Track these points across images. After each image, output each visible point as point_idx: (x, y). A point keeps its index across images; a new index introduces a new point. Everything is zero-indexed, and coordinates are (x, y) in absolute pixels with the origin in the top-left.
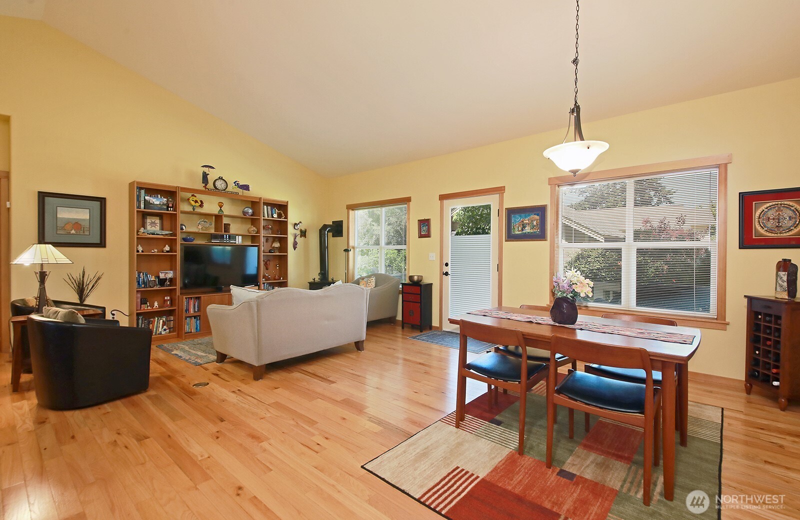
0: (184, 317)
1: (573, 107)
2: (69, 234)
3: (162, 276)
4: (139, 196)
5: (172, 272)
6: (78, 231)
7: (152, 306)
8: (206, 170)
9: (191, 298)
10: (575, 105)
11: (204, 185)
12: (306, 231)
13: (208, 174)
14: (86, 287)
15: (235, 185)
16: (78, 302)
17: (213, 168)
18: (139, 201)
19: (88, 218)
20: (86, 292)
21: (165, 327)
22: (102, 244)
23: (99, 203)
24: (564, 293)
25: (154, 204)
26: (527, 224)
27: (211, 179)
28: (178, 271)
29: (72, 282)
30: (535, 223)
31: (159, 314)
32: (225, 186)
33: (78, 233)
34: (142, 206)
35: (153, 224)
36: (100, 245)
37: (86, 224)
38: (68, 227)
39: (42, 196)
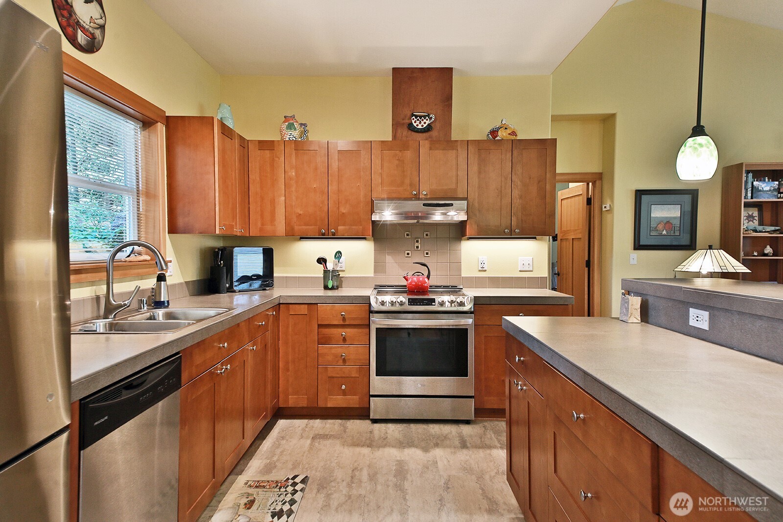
2: (661, 235)
4: (746, 183)
6: (669, 232)
18: (746, 189)
19: (679, 215)
23: (691, 197)
25: (763, 191)
34: (750, 195)
35: (750, 217)
36: (691, 246)
37: (677, 223)
38: (660, 227)
39: (639, 194)
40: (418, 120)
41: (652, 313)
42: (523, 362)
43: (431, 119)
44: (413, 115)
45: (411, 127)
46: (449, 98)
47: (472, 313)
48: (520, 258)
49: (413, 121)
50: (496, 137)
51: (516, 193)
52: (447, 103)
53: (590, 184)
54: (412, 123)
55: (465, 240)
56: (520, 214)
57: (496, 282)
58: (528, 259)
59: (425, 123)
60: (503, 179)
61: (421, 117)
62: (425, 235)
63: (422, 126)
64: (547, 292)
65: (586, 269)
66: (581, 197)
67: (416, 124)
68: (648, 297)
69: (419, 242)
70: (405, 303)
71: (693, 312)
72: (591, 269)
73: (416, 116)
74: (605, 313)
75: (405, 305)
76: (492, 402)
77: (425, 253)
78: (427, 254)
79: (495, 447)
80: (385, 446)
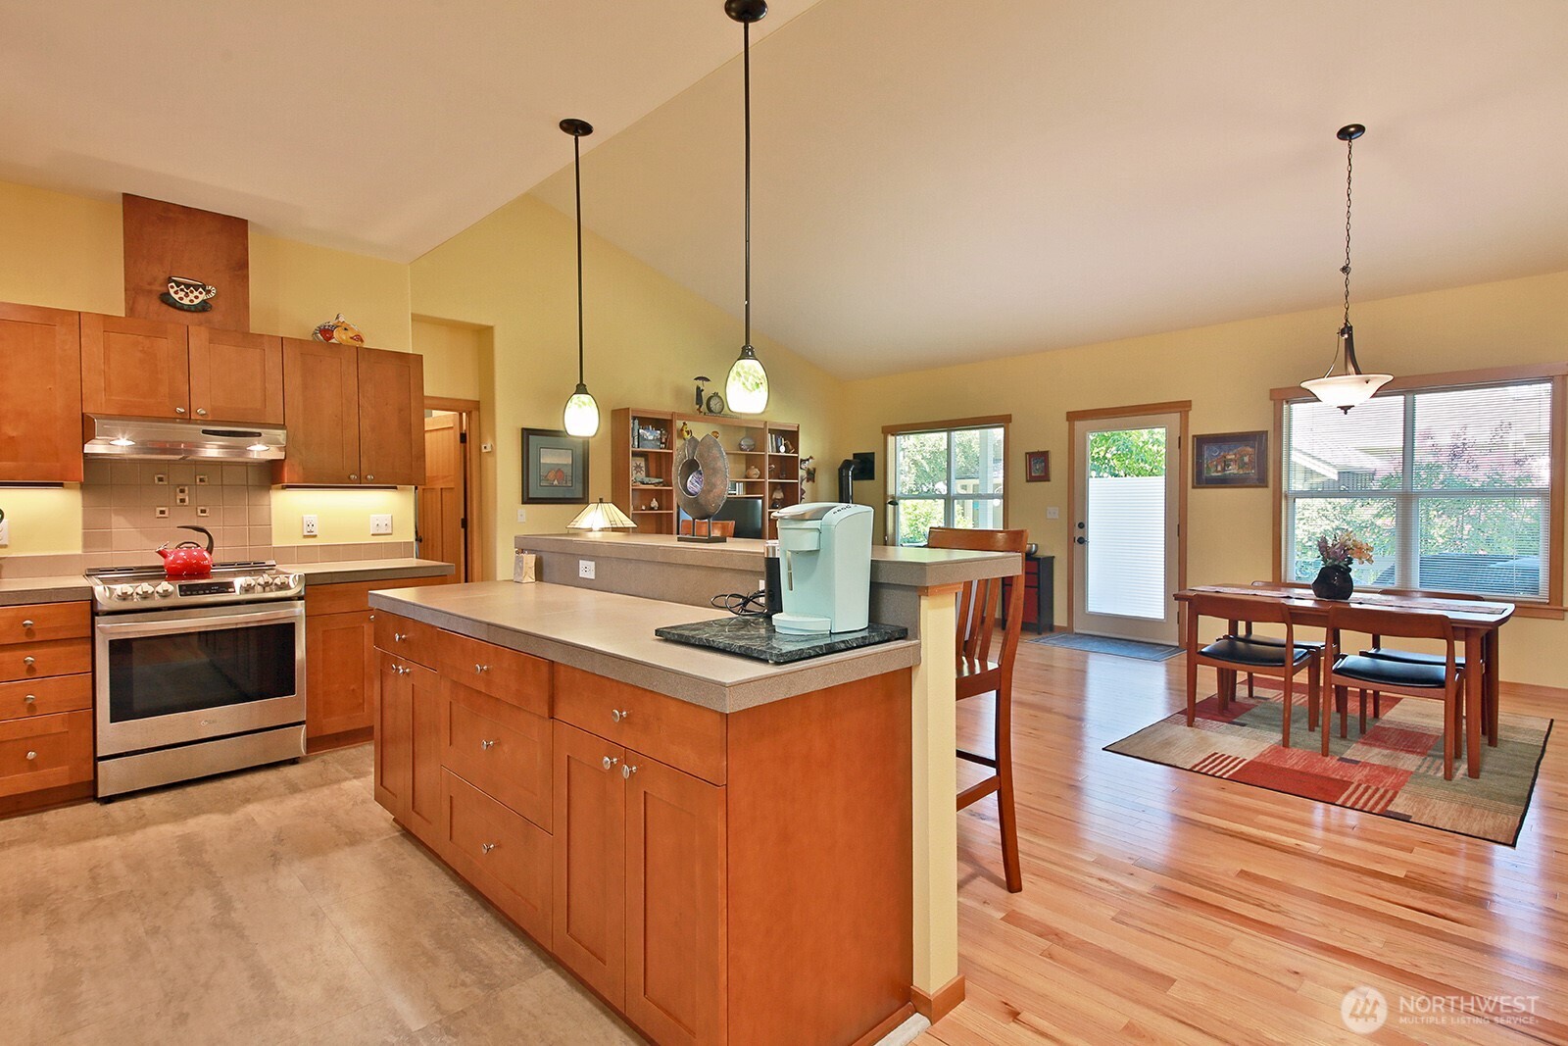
1: (1343, 326)
2: (552, 486)
4: (633, 430)
6: (560, 482)
8: (698, 383)
10: (1346, 324)
11: (697, 406)
12: (815, 470)
13: (701, 390)
18: (633, 436)
19: (571, 465)
22: (585, 498)
24: (1335, 560)
25: (647, 440)
26: (1231, 460)
27: (705, 396)
30: (1246, 459)
32: (720, 407)
33: (560, 485)
34: (636, 443)
35: (638, 468)
36: (583, 500)
37: (568, 471)
38: (551, 476)
39: (527, 433)
40: (182, 290)
41: (546, 570)
42: (404, 640)
43: (209, 292)
44: (170, 280)
45: (165, 299)
46: (243, 265)
47: (300, 598)
48: (372, 516)
49: (172, 291)
50: (331, 338)
51: (366, 424)
52: (239, 272)
53: (464, 414)
54: (169, 293)
55: (277, 489)
56: (374, 453)
57: (332, 551)
58: (384, 518)
59: (197, 297)
60: (344, 401)
61: (188, 286)
62: (198, 480)
63: (191, 301)
64: (413, 562)
65: (463, 530)
66: (451, 431)
67: (179, 295)
68: (542, 554)
69: (187, 492)
70: (172, 593)
71: (582, 563)
72: (469, 529)
73: (178, 284)
74: (488, 576)
75: (173, 596)
76: (335, 724)
77: (199, 511)
78: (203, 511)
79: (346, 779)
80: (144, 826)
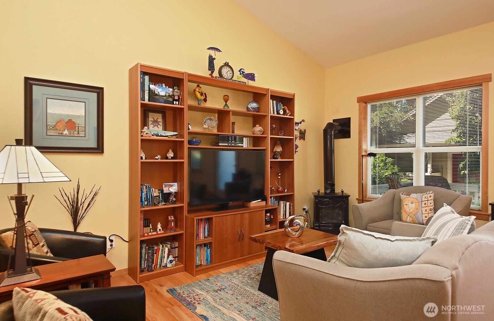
0: (195, 246)
2: (61, 135)
3: (166, 190)
4: (143, 84)
5: (176, 184)
6: (72, 132)
7: (155, 229)
8: (212, 53)
9: (201, 219)
11: (210, 72)
12: (305, 131)
13: (214, 59)
14: (81, 206)
15: (240, 74)
16: (72, 229)
17: (220, 51)
18: (143, 90)
19: (84, 114)
20: (80, 213)
21: (171, 258)
22: (99, 149)
23: (95, 95)
25: (159, 96)
28: (185, 184)
29: (65, 200)
31: (163, 240)
32: (231, 75)
33: (72, 135)
34: (147, 97)
35: (155, 122)
37: (81, 122)
38: (60, 126)
39: (30, 83)
